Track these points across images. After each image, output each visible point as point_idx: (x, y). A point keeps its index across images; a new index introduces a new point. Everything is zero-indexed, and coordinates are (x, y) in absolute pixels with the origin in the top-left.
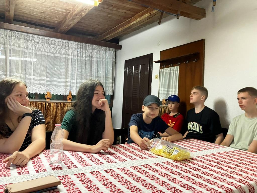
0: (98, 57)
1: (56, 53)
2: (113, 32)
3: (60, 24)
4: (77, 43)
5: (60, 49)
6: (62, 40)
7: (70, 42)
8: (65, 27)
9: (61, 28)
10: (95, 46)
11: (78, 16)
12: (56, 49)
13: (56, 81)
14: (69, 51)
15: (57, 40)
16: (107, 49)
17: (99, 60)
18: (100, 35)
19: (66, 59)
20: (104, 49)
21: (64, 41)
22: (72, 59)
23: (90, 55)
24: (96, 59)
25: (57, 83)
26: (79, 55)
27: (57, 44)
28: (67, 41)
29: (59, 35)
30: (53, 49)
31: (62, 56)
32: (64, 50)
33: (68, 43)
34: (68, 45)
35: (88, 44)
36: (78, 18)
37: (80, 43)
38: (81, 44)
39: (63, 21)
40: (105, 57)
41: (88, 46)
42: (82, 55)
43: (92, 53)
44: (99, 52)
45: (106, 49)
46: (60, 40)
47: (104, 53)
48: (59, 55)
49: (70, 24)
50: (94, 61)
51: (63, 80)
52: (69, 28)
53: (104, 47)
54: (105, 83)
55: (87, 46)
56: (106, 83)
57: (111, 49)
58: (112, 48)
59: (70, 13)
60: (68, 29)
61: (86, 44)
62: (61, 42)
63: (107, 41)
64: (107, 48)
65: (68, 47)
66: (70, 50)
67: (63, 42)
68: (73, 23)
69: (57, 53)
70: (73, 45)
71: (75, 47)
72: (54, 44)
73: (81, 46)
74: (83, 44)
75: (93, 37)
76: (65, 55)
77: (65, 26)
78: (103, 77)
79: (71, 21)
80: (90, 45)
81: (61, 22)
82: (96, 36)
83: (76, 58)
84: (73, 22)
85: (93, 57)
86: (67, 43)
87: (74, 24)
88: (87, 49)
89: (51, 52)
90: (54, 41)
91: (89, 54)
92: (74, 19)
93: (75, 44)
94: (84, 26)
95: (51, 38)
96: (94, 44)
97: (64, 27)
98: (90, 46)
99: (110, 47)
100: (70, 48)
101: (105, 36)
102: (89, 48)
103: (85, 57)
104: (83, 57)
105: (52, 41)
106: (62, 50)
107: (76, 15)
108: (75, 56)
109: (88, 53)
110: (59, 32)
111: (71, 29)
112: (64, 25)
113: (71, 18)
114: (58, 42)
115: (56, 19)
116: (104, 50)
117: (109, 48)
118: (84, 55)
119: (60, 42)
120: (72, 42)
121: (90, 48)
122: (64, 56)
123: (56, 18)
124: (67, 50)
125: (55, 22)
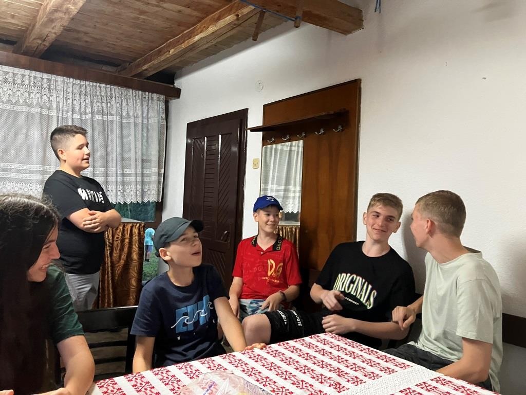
0: (124, 114)
1: (17, 103)
2: (156, 57)
3: (24, 32)
4: (71, 80)
5: (26, 94)
6: (33, 73)
7: (53, 77)
8: (35, 41)
9: (27, 44)
10: (116, 90)
11: (61, 15)
12: (18, 93)
13: (20, 171)
14: (51, 98)
15: (19, 71)
16: (147, 97)
17: (125, 120)
18: (129, 64)
19: (45, 118)
20: (139, 97)
21: (38, 75)
22: (58, 117)
23: (105, 108)
24: (118, 119)
25: (21, 176)
26: (77, 108)
27: (19, 81)
28: (45, 76)
29: (24, 59)
30: (10, 92)
31: (33, 110)
32: (38, 95)
33: (49, 80)
34: (49, 86)
35: (98, 84)
36: (61, 18)
37: (78, 82)
38: (83, 83)
39: (30, 25)
40: (140, 114)
41: (100, 87)
42: (85, 108)
43: (109, 105)
44: (127, 102)
45: (142, 96)
46: (27, 72)
47: (139, 104)
48: (25, 109)
49: (46, 33)
50: (115, 123)
52: (47, 44)
53: (137, 92)
54: (140, 175)
55: (98, 88)
56: (143, 174)
57: (155, 96)
58: (157, 93)
59: (42, 6)
60: (44, 45)
61: (95, 84)
62: (30, 77)
63: (145, 79)
64: (145, 94)
65: (49, 89)
66: (55, 97)
67: (35, 78)
68: (53, 31)
69: (21, 102)
70: (62, 86)
71: (65, 89)
72: (11, 80)
73: (83, 89)
74: (87, 83)
75: (116, 68)
76: (41, 107)
77: (34, 39)
78: (136, 161)
79: (45, 25)
80: (104, 85)
81: (27, 28)
82: (119, 66)
83: (70, 115)
84: (53, 28)
85: (112, 115)
86: (45, 80)
87: (55, 33)
88: (96, 95)
90: (11, 74)
91: (102, 107)
92: (51, 21)
93: (67, 84)
95: (3, 66)
96: (114, 85)
97: (32, 41)
98: (103, 89)
99: (153, 92)
100: (54, 91)
101: (139, 65)
102: (101, 93)
103: (92, 114)
104: (86, 113)
105: (7, 73)
106: (32, 95)
107: (56, 11)
108: (67, 112)
109: (99, 104)
110: (25, 53)
111: (52, 45)
112: (33, 36)
113: (45, 19)
114: (23, 75)
115: (13, 21)
116: (137, 98)
117: (150, 94)
118: (89, 110)
119: (27, 77)
120: (60, 78)
121: (103, 94)
122: (38, 110)
123: (13, 17)
124: (45, 97)
125: (12, 27)
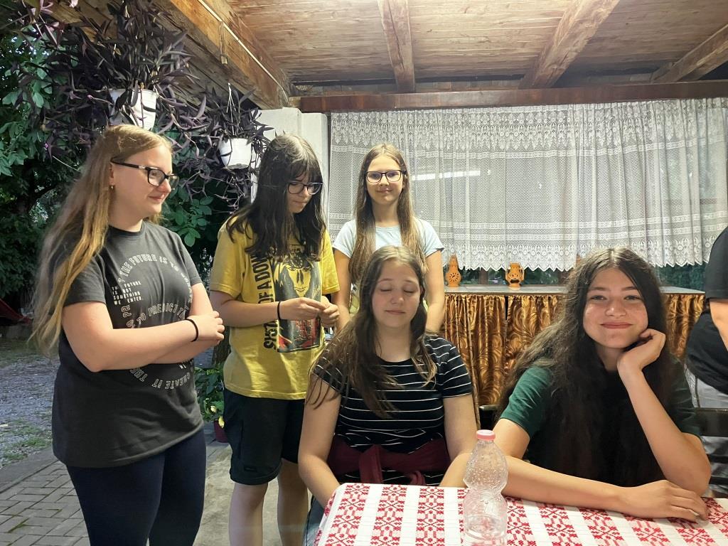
0: (669, 137)
1: (530, 149)
2: (719, 42)
3: (535, 62)
4: (592, 106)
5: (540, 136)
6: (547, 108)
7: (570, 107)
9: (539, 74)
10: (655, 106)
11: (586, 25)
12: (531, 137)
14: (569, 135)
15: (529, 109)
16: (704, 105)
17: (670, 146)
18: (673, 64)
19: (562, 162)
20: (691, 108)
21: (552, 108)
22: (578, 158)
23: (640, 135)
24: (661, 146)
26: (602, 142)
27: (531, 122)
28: (560, 108)
29: (534, 93)
30: (522, 137)
31: (548, 154)
32: (554, 135)
33: (565, 112)
34: (566, 119)
35: (629, 103)
36: (587, 29)
37: (601, 106)
38: (607, 106)
39: (543, 49)
40: (694, 133)
41: (631, 107)
42: (612, 140)
43: (646, 129)
44: (673, 119)
45: (696, 105)
46: (539, 109)
47: (692, 119)
48: (538, 154)
49: (564, 54)
50: (655, 155)
51: (555, 225)
52: (564, 67)
53: (688, 101)
54: (699, 223)
55: (629, 109)
56: (702, 222)
57: (718, 101)
58: (721, 96)
59: (561, 21)
60: (560, 70)
61: (624, 104)
62: (543, 113)
63: (700, 79)
64: (701, 102)
65: (566, 124)
66: (573, 132)
67: (549, 113)
68: (575, 48)
69: (534, 147)
70: (581, 116)
71: (585, 120)
72: (522, 122)
73: (608, 115)
74: (614, 105)
75: (650, 74)
76: (558, 149)
77: (550, 65)
78: (691, 204)
79: (566, 44)
80: (637, 103)
81: (539, 54)
82: (658, 68)
83: (593, 152)
84: (574, 46)
85: (650, 142)
86: (560, 113)
87: (576, 51)
88: (626, 119)
89: (516, 147)
90: (522, 116)
91: (636, 133)
92: (574, 36)
93: (587, 112)
94: (612, 49)
95: (513, 108)
96: (653, 98)
97: (549, 68)
98: (636, 108)
99: (713, 97)
100: (572, 126)
101: (690, 62)
102: (633, 114)
103: (623, 146)
104: (614, 147)
105: (516, 115)
106: (546, 136)
107: (581, 22)
108: (589, 148)
109: (631, 130)
110: (536, 87)
111: (571, 66)
112: (548, 62)
113: (566, 36)
114: (535, 114)
115: (523, 51)
116: (688, 110)
117: (710, 100)
118: (617, 141)
119: (540, 114)
120: (578, 107)
121: (636, 115)
122: (554, 153)
123: (523, 45)
124: (561, 135)
125: (521, 58)
